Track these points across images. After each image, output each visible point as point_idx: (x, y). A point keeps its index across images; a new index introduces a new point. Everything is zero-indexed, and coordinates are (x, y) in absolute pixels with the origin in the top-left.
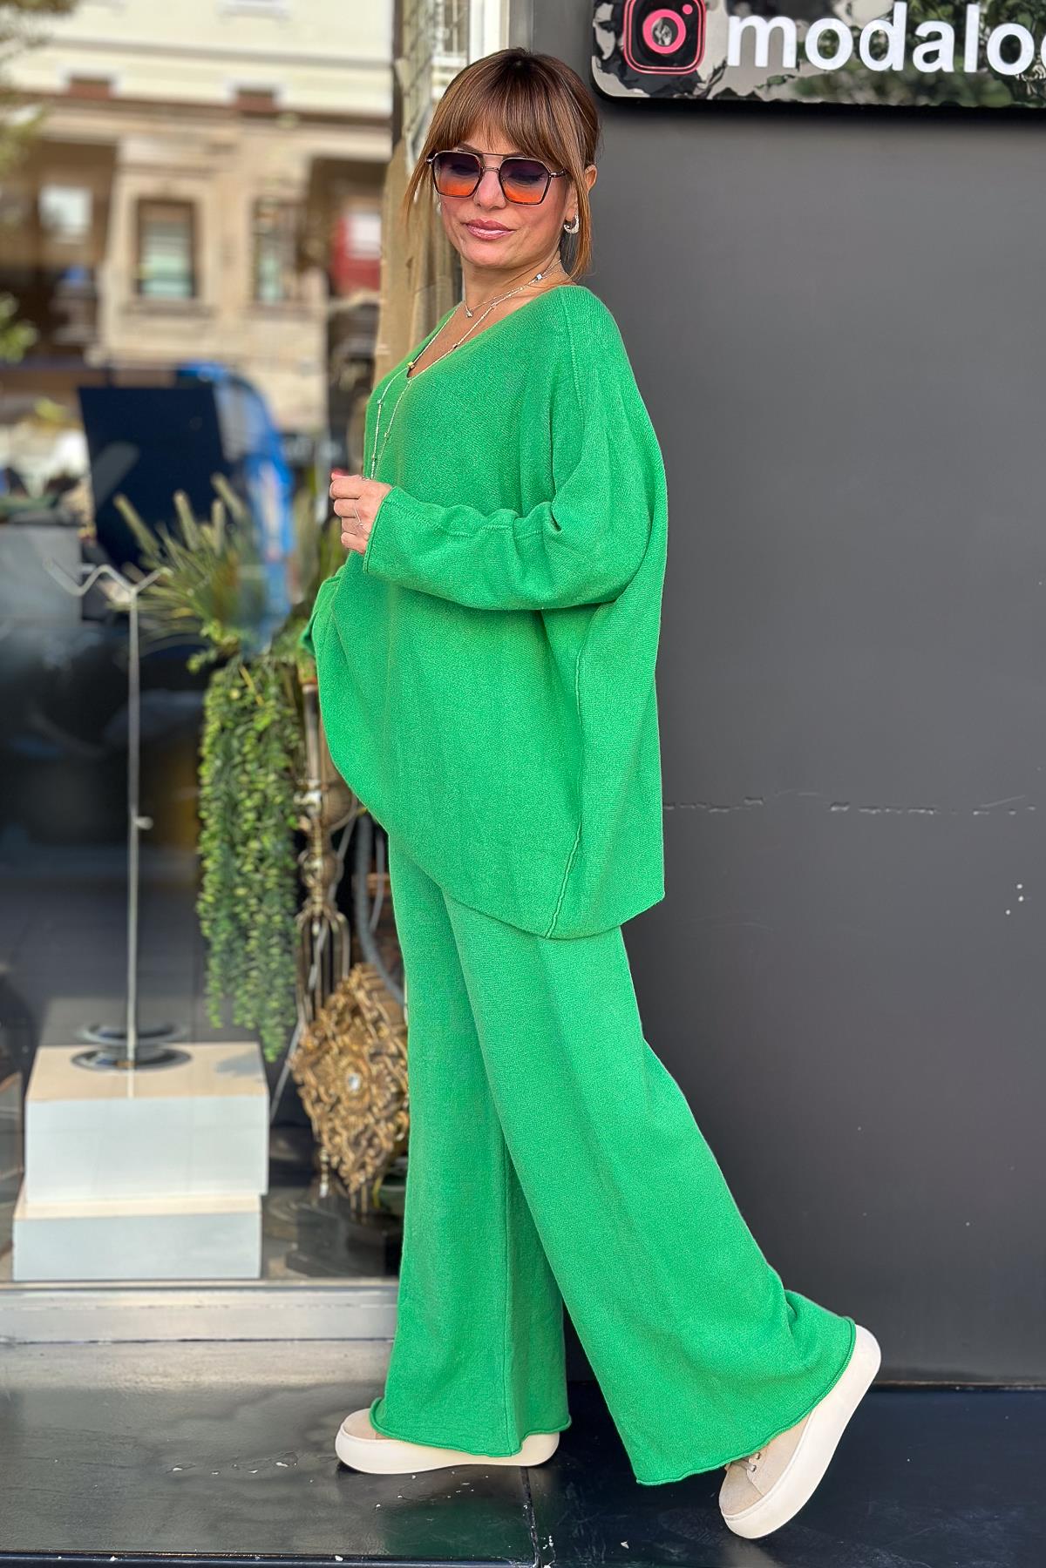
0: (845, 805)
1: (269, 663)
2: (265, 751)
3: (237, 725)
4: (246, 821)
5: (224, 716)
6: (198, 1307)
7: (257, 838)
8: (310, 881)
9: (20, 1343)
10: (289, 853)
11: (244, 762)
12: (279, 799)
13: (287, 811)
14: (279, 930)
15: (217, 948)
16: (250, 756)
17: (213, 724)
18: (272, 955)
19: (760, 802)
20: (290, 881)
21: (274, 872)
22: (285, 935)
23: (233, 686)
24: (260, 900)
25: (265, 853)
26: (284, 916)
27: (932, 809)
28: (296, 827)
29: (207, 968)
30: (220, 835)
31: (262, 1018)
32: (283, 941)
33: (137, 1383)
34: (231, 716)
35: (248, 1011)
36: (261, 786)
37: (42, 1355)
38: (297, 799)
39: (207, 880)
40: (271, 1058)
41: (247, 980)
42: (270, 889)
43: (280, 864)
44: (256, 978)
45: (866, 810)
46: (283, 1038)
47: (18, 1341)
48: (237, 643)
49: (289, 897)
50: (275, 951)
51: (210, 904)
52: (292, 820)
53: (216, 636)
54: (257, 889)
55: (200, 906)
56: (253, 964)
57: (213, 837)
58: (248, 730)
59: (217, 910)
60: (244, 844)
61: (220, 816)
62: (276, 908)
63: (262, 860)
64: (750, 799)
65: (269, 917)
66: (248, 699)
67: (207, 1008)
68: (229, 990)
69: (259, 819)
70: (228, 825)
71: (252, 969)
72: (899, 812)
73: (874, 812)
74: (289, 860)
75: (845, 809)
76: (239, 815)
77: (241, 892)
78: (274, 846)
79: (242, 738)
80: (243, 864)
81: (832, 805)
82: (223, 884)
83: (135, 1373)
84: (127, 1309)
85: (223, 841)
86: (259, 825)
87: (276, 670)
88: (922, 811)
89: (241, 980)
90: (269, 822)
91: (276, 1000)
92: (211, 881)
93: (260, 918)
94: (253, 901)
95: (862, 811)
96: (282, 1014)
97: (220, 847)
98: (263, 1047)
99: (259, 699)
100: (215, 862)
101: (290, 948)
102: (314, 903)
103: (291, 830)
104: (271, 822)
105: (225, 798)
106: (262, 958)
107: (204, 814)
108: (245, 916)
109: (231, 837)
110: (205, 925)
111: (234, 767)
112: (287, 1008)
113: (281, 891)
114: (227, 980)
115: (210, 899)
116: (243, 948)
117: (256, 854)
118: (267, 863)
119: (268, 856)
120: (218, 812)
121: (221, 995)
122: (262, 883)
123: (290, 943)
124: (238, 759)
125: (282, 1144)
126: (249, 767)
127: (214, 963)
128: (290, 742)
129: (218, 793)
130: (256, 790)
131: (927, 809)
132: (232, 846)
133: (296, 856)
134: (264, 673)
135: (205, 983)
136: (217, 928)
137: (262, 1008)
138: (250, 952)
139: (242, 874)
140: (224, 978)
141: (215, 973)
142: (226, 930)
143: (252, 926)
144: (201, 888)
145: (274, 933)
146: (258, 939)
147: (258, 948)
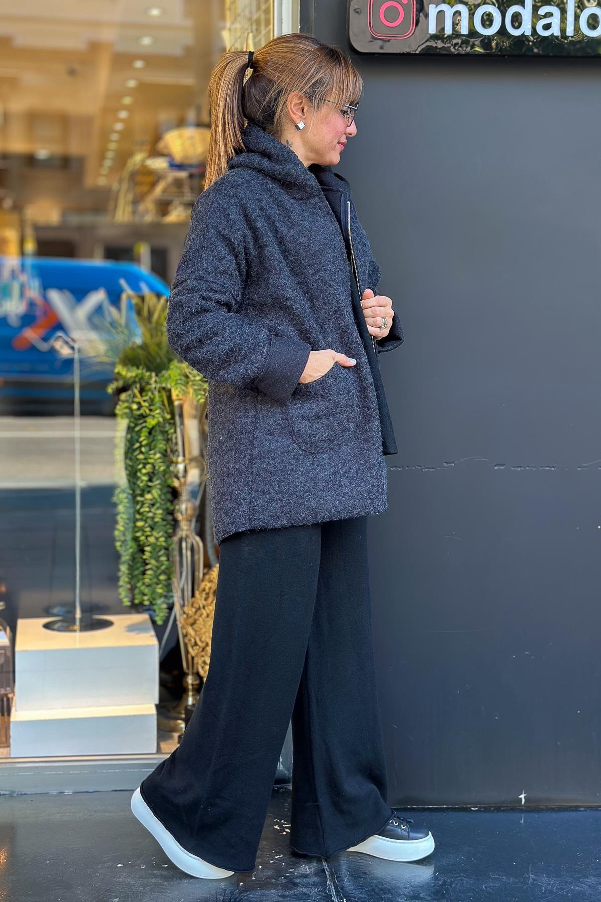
0: (502, 465)
1: (155, 388)
2: (153, 441)
3: (136, 425)
4: (142, 481)
5: (128, 419)
7: (149, 492)
8: (180, 517)
9: (18, 794)
10: (169, 500)
11: (141, 446)
12: (162, 469)
13: (167, 476)
14: (164, 546)
15: (124, 558)
16: (144, 443)
18: (162, 561)
19: (453, 465)
20: (170, 518)
21: (160, 511)
22: (167, 549)
23: (133, 402)
24: (152, 529)
25: (154, 501)
26: (166, 538)
27: (554, 467)
28: (172, 485)
29: (119, 570)
30: (127, 491)
31: (154, 599)
32: (167, 552)
33: (90, 816)
34: (132, 419)
35: (144, 594)
36: (150, 461)
37: (32, 801)
38: (172, 468)
39: (119, 518)
40: (159, 622)
41: (146, 576)
42: (157, 522)
43: (164, 507)
44: (150, 575)
45: (515, 468)
46: (167, 611)
47: (16, 793)
48: (137, 376)
49: (168, 526)
50: (163, 559)
51: (122, 531)
52: (169, 482)
53: (124, 373)
54: (150, 522)
55: (116, 533)
56: (148, 567)
57: (123, 492)
58: (143, 427)
59: (126, 535)
60: (142, 495)
62: (161, 534)
63: (153, 505)
64: (447, 463)
65: (157, 539)
66: (143, 410)
67: (120, 594)
68: (133, 582)
69: (150, 480)
70: (132, 484)
71: (147, 570)
72: (534, 469)
73: (519, 469)
74: (169, 505)
75: (502, 468)
76: (138, 478)
77: (140, 524)
78: (160, 496)
79: (139, 432)
80: (140, 508)
81: (495, 466)
82: (129, 519)
83: (88, 810)
85: (128, 494)
86: (150, 484)
87: (159, 392)
88: (548, 468)
89: (140, 577)
90: (157, 482)
91: (161, 588)
92: (121, 518)
93: (152, 540)
94: (148, 529)
95: (512, 469)
96: (166, 597)
97: (127, 498)
98: (153, 616)
100: (125, 506)
102: (183, 530)
103: (169, 486)
104: (158, 482)
105: (130, 468)
106: (153, 562)
108: (143, 538)
109: (134, 491)
110: (118, 544)
111: (135, 450)
113: (165, 523)
114: (132, 576)
115: (122, 528)
116: (142, 558)
117: (150, 502)
118: (155, 507)
119: (157, 502)
121: (128, 586)
122: (153, 518)
124: (137, 445)
126: (143, 449)
127: (124, 568)
128: (168, 435)
130: (148, 463)
131: (551, 467)
132: (134, 496)
133: (172, 502)
134: (153, 393)
135: (117, 579)
136: (125, 546)
137: (154, 592)
138: (145, 560)
139: (139, 513)
140: (130, 576)
141: (124, 573)
142: (131, 547)
143: (147, 544)
144: (116, 522)
145: (161, 548)
146: (151, 552)
147: (151, 557)
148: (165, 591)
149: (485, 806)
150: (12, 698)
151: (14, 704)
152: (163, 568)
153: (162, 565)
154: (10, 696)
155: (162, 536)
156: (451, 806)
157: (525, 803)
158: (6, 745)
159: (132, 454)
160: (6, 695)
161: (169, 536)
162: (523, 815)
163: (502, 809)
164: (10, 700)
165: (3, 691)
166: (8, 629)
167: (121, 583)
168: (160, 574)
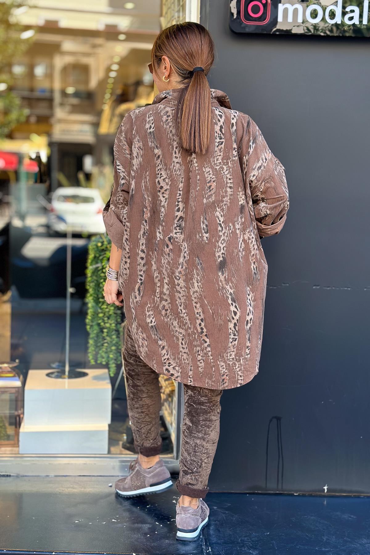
0: (318, 286)
3: (100, 256)
5: (96, 251)
6: (85, 464)
9: (21, 476)
11: (103, 268)
14: (115, 329)
15: (92, 336)
17: (91, 255)
18: (113, 338)
19: (288, 285)
20: (119, 312)
21: (112, 308)
22: (117, 331)
23: (99, 242)
24: (109, 318)
26: (116, 325)
27: (349, 288)
29: (88, 343)
30: (93, 294)
31: (109, 361)
32: (117, 333)
33: (63, 491)
34: (98, 252)
35: (103, 358)
37: (29, 480)
40: (112, 375)
41: (103, 347)
42: (111, 315)
44: (107, 346)
45: (326, 288)
46: (115, 368)
47: (21, 475)
49: (118, 317)
50: (114, 337)
51: (90, 320)
54: (107, 314)
55: (87, 321)
56: (105, 341)
57: (91, 295)
58: (104, 257)
59: (92, 322)
61: (93, 288)
62: (113, 322)
64: (284, 283)
65: (111, 324)
66: (105, 246)
67: (89, 357)
68: (97, 350)
70: (97, 291)
71: (105, 343)
72: (338, 289)
73: (329, 288)
75: (318, 287)
76: (100, 288)
77: (101, 315)
79: (102, 259)
80: (101, 306)
81: (314, 286)
82: (94, 312)
83: (62, 487)
84: (60, 464)
85: (94, 297)
88: (346, 289)
89: (101, 347)
91: (112, 355)
92: (90, 311)
93: (108, 325)
94: (106, 319)
95: (324, 288)
96: (115, 360)
97: (93, 299)
98: (109, 371)
99: (108, 246)
100: (91, 305)
101: (119, 336)
105: (95, 282)
106: (108, 338)
107: (88, 287)
108: (102, 324)
109: (98, 296)
110: (88, 327)
111: (99, 271)
112: (117, 357)
113: (115, 315)
114: (96, 346)
115: (90, 318)
116: (102, 336)
120: (93, 287)
121: (94, 352)
122: (109, 312)
123: (119, 334)
124: (100, 268)
125: (116, 406)
127: (91, 342)
129: (93, 280)
132: (98, 299)
135: (88, 348)
136: (93, 328)
137: (108, 357)
138: (104, 337)
139: (101, 309)
140: (95, 346)
141: (92, 345)
142: (96, 329)
143: (106, 328)
144: (86, 314)
145: (113, 330)
146: (107, 332)
147: (107, 336)
148: (114, 356)
149: (303, 493)
150: (23, 418)
151: (23, 421)
152: (114, 342)
153: (113, 340)
154: (22, 416)
155: (114, 323)
156: (282, 492)
157: (327, 492)
158: (17, 446)
159: (97, 273)
160: (19, 416)
161: (118, 324)
162: (325, 499)
163: (313, 495)
164: (21, 419)
165: (16, 413)
166: (21, 377)
167: (90, 350)
168: (112, 346)
